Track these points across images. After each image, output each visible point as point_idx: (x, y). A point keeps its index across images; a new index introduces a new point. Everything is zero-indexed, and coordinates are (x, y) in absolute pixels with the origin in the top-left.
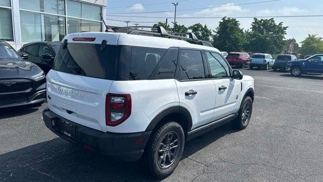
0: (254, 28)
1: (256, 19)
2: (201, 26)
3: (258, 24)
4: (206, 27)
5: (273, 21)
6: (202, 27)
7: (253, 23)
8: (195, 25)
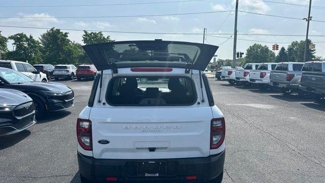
0: (85, 40)
1: (85, 32)
2: (25, 36)
3: (89, 36)
4: (31, 37)
5: (102, 35)
6: (26, 38)
7: (84, 35)
8: (17, 35)
